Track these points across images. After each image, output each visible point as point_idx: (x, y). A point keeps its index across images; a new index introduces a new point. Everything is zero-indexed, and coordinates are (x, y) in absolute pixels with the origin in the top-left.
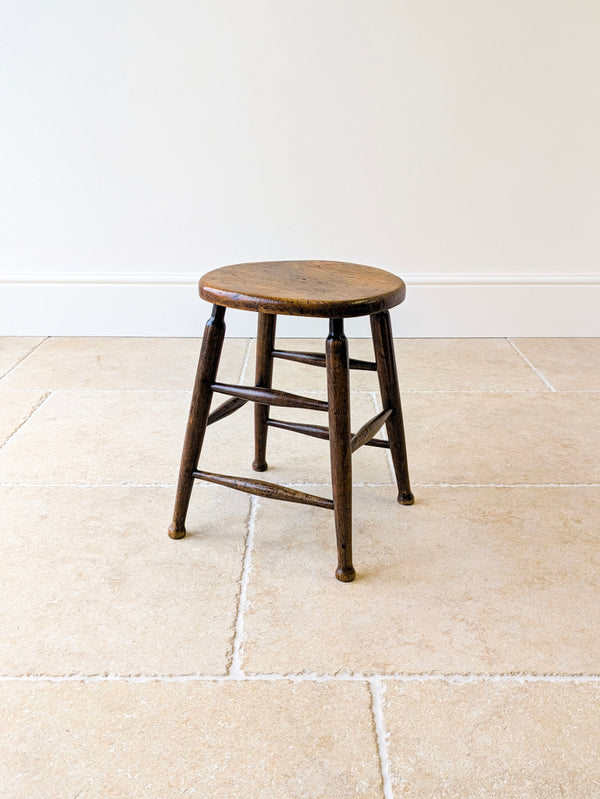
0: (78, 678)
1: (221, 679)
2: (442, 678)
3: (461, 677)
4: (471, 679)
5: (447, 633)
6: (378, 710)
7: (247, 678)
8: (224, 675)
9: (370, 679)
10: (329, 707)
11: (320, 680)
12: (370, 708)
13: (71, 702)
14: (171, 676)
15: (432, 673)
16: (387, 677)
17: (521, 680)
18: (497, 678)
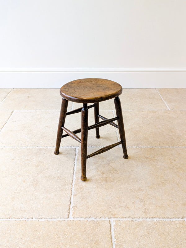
0: (24, 219)
1: (66, 220)
2: (132, 219)
3: (137, 219)
4: (140, 220)
5: (134, 203)
6: (112, 231)
7: (74, 219)
8: (67, 218)
9: (110, 220)
10: (98, 230)
11: (95, 220)
12: (110, 230)
13: (22, 228)
14: (51, 218)
15: (129, 217)
16: (115, 219)
17: (155, 220)
18: (148, 219)
